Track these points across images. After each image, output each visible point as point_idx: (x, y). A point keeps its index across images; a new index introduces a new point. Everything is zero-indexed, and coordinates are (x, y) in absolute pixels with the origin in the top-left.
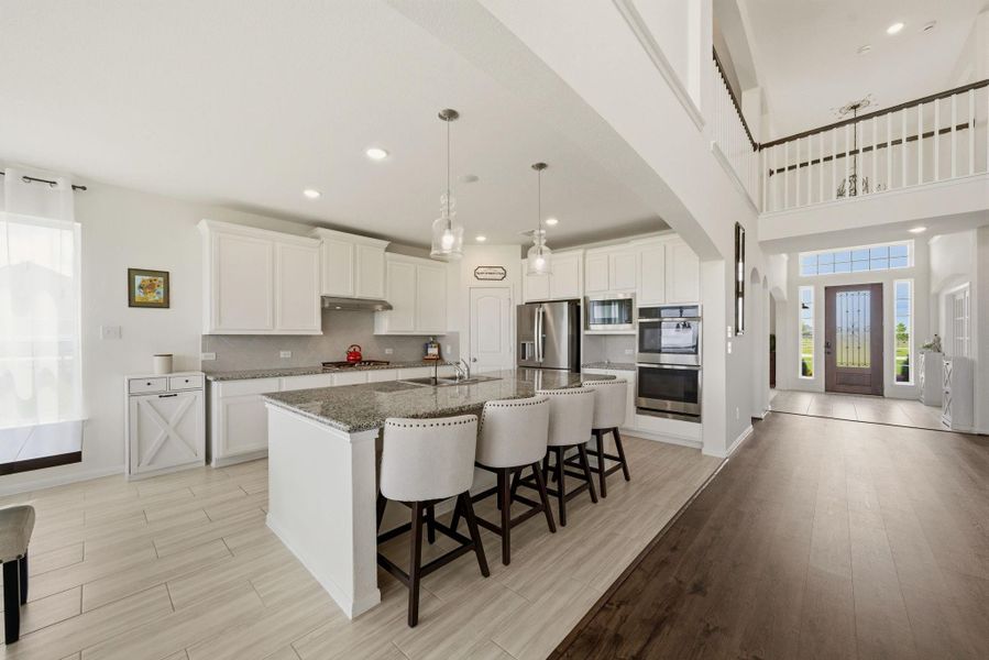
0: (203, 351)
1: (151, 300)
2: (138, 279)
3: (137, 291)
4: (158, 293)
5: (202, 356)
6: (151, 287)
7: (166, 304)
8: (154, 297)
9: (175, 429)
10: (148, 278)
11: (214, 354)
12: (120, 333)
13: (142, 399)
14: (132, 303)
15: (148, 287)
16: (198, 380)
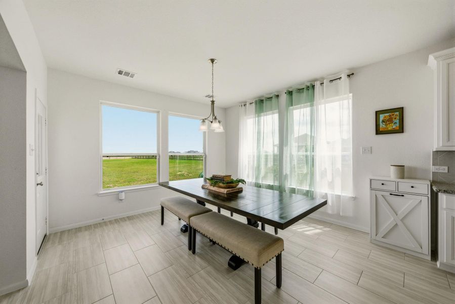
0: (433, 165)
1: (390, 128)
2: (382, 117)
3: (381, 124)
4: (395, 123)
5: (433, 169)
6: (390, 120)
7: (401, 130)
8: (391, 127)
9: (402, 220)
10: (388, 114)
11: (446, 168)
12: (371, 150)
13: (379, 194)
14: (378, 132)
15: (388, 121)
16: (423, 188)
